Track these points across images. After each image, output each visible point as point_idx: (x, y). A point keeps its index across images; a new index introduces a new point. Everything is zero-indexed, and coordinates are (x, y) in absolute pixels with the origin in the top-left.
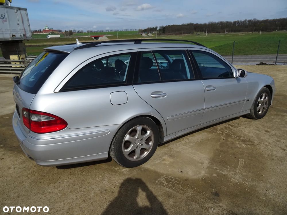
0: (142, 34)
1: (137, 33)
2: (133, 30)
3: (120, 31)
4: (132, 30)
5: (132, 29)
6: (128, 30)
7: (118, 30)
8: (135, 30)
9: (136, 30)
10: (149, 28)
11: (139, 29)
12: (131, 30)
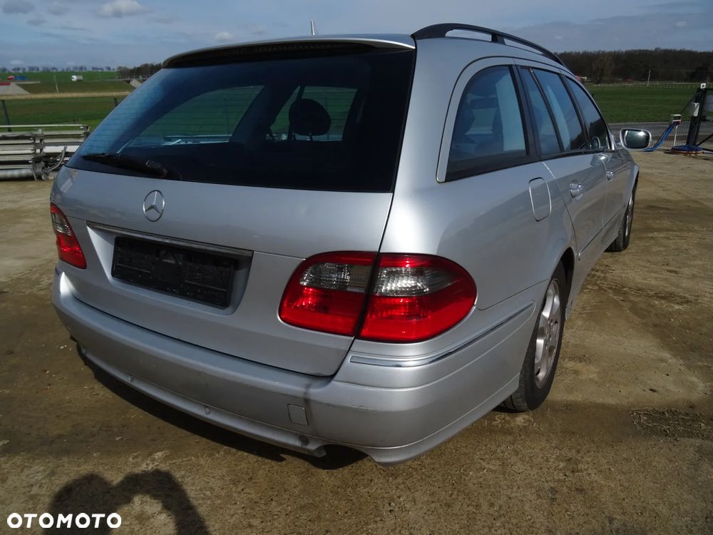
0: (129, 82)
1: (113, 78)
2: (102, 69)
3: (60, 70)
4: (96, 69)
5: (99, 67)
6: (86, 68)
7: (54, 68)
8: (105, 70)
9: (109, 68)
10: (146, 65)
11: (120, 68)
12: (93, 68)
